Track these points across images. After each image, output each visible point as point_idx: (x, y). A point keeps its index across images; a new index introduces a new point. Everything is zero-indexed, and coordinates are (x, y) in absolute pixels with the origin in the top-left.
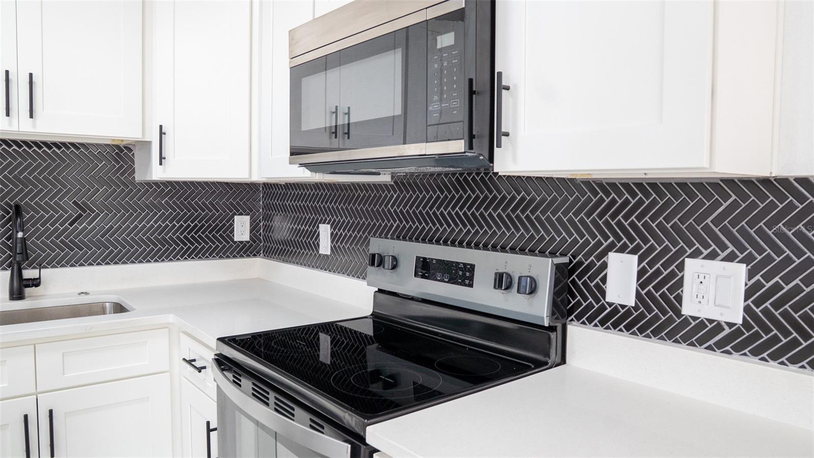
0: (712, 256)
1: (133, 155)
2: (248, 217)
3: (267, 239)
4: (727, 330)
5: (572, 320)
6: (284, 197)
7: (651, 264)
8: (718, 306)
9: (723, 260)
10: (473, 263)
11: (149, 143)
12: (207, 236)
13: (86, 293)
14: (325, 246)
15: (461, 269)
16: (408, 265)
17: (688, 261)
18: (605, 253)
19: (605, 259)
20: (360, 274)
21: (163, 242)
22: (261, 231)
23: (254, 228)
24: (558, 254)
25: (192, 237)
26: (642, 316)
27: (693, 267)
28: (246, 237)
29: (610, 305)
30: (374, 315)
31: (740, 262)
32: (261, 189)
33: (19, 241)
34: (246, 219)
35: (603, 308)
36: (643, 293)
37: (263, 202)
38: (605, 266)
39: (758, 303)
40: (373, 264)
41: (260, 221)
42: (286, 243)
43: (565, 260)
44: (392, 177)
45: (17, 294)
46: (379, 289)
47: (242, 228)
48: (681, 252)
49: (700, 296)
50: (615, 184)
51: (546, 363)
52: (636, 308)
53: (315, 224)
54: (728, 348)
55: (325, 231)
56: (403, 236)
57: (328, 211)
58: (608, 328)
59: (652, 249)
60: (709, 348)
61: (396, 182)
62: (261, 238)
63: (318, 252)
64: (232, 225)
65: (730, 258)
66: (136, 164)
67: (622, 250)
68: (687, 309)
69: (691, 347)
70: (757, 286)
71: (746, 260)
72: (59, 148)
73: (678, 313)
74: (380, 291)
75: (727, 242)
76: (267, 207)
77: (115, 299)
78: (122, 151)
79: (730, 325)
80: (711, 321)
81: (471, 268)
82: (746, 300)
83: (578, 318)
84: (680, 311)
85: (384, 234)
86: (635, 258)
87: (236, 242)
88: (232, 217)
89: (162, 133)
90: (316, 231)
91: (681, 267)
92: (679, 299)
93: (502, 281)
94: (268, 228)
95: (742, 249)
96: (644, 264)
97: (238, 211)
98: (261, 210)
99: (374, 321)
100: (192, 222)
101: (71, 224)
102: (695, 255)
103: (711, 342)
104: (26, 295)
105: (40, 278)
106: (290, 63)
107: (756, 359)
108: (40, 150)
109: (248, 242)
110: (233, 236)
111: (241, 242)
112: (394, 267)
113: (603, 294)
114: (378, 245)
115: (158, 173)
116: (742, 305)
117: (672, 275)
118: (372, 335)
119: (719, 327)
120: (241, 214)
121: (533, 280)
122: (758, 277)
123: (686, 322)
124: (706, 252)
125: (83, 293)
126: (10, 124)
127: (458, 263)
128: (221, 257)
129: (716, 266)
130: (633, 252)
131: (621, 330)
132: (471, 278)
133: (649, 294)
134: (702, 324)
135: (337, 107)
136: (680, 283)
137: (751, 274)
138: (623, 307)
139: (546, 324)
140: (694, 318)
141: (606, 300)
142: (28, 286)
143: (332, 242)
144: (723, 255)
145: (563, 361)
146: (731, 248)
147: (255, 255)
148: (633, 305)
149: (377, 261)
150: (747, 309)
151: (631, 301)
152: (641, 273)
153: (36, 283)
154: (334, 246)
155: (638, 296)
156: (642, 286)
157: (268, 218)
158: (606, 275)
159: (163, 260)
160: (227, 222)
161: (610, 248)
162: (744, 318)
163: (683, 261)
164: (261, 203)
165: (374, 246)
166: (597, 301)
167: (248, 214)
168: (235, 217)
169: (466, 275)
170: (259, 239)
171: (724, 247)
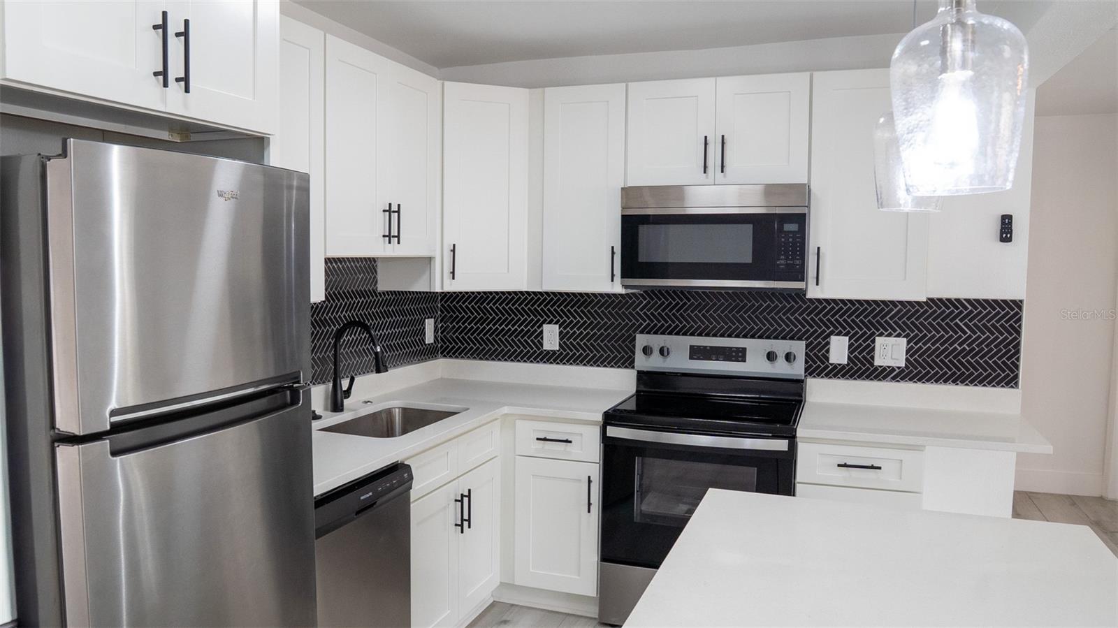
0: (889, 335)
2: (433, 319)
3: (450, 340)
4: (897, 371)
5: (811, 376)
7: (856, 341)
8: (893, 359)
9: (895, 337)
10: (744, 347)
12: (412, 341)
14: (551, 343)
15: (734, 352)
16: (682, 352)
17: (877, 338)
18: (829, 336)
19: (828, 340)
21: (391, 348)
22: (440, 332)
23: (436, 330)
24: (807, 338)
25: (398, 343)
26: (852, 368)
27: (880, 341)
28: (431, 339)
29: (831, 364)
30: (638, 395)
31: (903, 337)
34: (432, 321)
35: (827, 367)
36: (852, 356)
37: (442, 305)
38: (828, 343)
39: (911, 356)
41: (439, 323)
45: (335, 407)
47: (429, 331)
48: (873, 334)
49: (884, 355)
52: (848, 365)
53: (536, 324)
54: (898, 379)
55: (551, 330)
57: (555, 313)
58: (831, 377)
59: (857, 333)
60: (889, 380)
61: (645, 292)
62: (440, 339)
63: (539, 348)
64: (424, 328)
65: (899, 335)
66: (377, 275)
67: (839, 334)
68: (877, 363)
69: (879, 381)
70: (912, 348)
71: (906, 336)
73: (872, 365)
74: (643, 372)
75: (897, 328)
76: (448, 309)
79: (899, 368)
80: (889, 367)
81: (744, 350)
82: (906, 355)
83: (815, 374)
86: (847, 338)
87: (426, 344)
88: (424, 321)
89: (454, 250)
91: (873, 341)
92: (873, 358)
94: (450, 330)
95: (904, 331)
96: (852, 341)
97: (427, 314)
98: (439, 313)
99: (637, 399)
100: (405, 328)
102: (881, 335)
103: (889, 377)
107: (911, 382)
109: (432, 344)
110: (425, 338)
111: (429, 345)
112: (668, 354)
113: (828, 359)
114: (646, 340)
116: (904, 357)
117: (869, 345)
119: (893, 370)
120: (428, 318)
121: (794, 354)
122: (912, 344)
123: (876, 369)
124: (886, 334)
127: (731, 348)
128: (419, 361)
129: (892, 340)
130: (845, 335)
131: (839, 378)
132: (744, 356)
133: (855, 357)
134: (884, 369)
136: (873, 349)
137: (909, 342)
138: (840, 364)
139: (802, 378)
140: (881, 367)
141: (830, 362)
142: (344, 397)
143: (561, 339)
144: (895, 334)
145: (807, 400)
146: (899, 331)
147: (436, 356)
148: (846, 363)
150: (907, 359)
151: (845, 361)
152: (850, 346)
153: (347, 393)
154: (564, 342)
155: (849, 357)
156: (851, 352)
157: (450, 320)
158: (829, 349)
160: (422, 325)
161: (832, 333)
162: (906, 364)
163: (874, 338)
164: (439, 305)
165: (641, 340)
166: (823, 363)
167: (432, 317)
168: (426, 320)
169: (740, 355)
170: (438, 341)
171: (895, 331)
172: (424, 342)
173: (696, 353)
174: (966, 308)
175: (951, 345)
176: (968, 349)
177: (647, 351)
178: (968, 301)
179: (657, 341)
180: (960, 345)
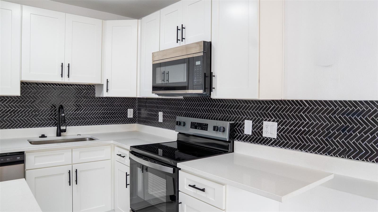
0: (269, 120)
1: (95, 88)
2: (133, 109)
3: (139, 117)
4: (273, 140)
5: (236, 140)
6: (146, 102)
7: (255, 123)
8: (271, 134)
9: (272, 121)
10: (207, 123)
11: (103, 85)
12: (118, 116)
13: (80, 135)
14: (161, 120)
15: (204, 125)
16: (188, 125)
17: (264, 122)
19: (244, 122)
20: (173, 128)
21: (104, 118)
22: (137, 114)
23: (134, 113)
24: (232, 121)
25: (114, 116)
26: (253, 137)
27: (265, 124)
28: (132, 116)
29: (245, 135)
30: (178, 141)
31: (276, 122)
32: (137, 99)
33: (63, 117)
35: (243, 136)
36: (253, 131)
37: (138, 104)
38: (244, 124)
39: (280, 132)
40: (177, 125)
41: (136, 111)
42: (146, 118)
43: (233, 122)
44: (184, 97)
45: (59, 135)
46: (179, 133)
47: (130, 113)
48: (262, 120)
49: (267, 131)
50: (246, 101)
51: (228, 152)
52: (252, 135)
53: (157, 112)
54: (274, 145)
55: (161, 114)
56: (186, 115)
57: (162, 108)
58: (245, 141)
59: (256, 119)
60: (269, 145)
61: (185, 99)
62: (137, 117)
63: (158, 121)
64: (127, 112)
65: (274, 121)
66: (96, 91)
67: (248, 119)
68: (264, 135)
69: (265, 145)
70: (280, 128)
71: (277, 121)
72: (72, 86)
74: (180, 133)
76: (139, 106)
77: (90, 137)
78: (91, 87)
79: (274, 139)
80: (269, 138)
81: (207, 125)
82: (277, 132)
83: (237, 139)
84: (262, 135)
85: (181, 115)
86: (251, 121)
87: (128, 118)
88: (127, 109)
89: (107, 82)
90: (157, 114)
91: (262, 124)
92: (262, 132)
93: (216, 129)
94: (139, 113)
95: (276, 119)
97: (129, 107)
98: (137, 107)
99: (177, 143)
100: (114, 111)
101: (75, 111)
102: (266, 120)
103: (270, 144)
104: (62, 135)
105: (66, 129)
106: (152, 63)
107: (280, 147)
108: (66, 87)
109: (132, 118)
110: (127, 116)
111: (130, 118)
112: (184, 125)
114: (179, 118)
115: (105, 94)
116: (276, 133)
117: (261, 126)
118: (177, 148)
119: (271, 140)
120: (130, 108)
121: (224, 128)
122: (280, 126)
123: (264, 138)
125: (79, 135)
126: (62, 80)
128: (123, 123)
129: (270, 123)
131: (248, 142)
132: (207, 128)
133: (255, 131)
134: (267, 139)
135: (164, 71)
136: (262, 128)
137: (278, 125)
138: (249, 135)
139: (227, 140)
140: (266, 137)
141: (244, 133)
142: (62, 132)
143: (163, 118)
144: (272, 120)
145: (233, 151)
146: (274, 118)
147: (134, 123)
148: (251, 135)
149: (179, 123)
150: (278, 134)
151: (250, 134)
152: (253, 125)
153: (65, 131)
154: (164, 119)
156: (253, 129)
157: (139, 110)
158: (244, 126)
159: (104, 124)
160: (125, 111)
161: (245, 119)
162: (277, 137)
163: (263, 122)
164: (137, 104)
166: (242, 134)
167: (132, 108)
168: (128, 109)
169: (204, 127)
170: (136, 117)
171: (272, 118)
172: (127, 117)
174: (306, 106)
175: (299, 127)
176: (307, 130)
180: (303, 128)
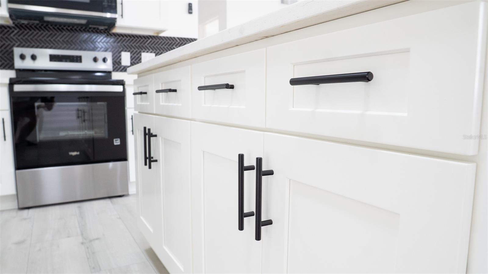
0: (147, 52)
7: (133, 54)
10: (80, 55)
15: (75, 57)
16: (44, 58)
17: (142, 53)
18: (120, 52)
19: (120, 54)
24: (112, 52)
27: (143, 55)
29: (123, 66)
35: (121, 67)
38: (120, 56)
48: (140, 52)
58: (123, 72)
59: (133, 51)
65: (151, 52)
67: (125, 51)
71: (155, 52)
81: (79, 57)
86: (129, 53)
91: (141, 55)
95: (153, 50)
102: (144, 52)
112: (34, 59)
113: (121, 63)
117: (139, 57)
129: (149, 54)
130: (129, 51)
132: (81, 60)
133: (133, 62)
136: (141, 58)
137: (156, 55)
138: (126, 66)
144: (149, 52)
146: (151, 50)
151: (129, 64)
152: (131, 57)
155: (131, 62)
156: (132, 60)
158: (121, 58)
161: (122, 51)
165: (17, 51)
166: (119, 65)
169: (78, 59)
171: (149, 50)
173: (53, 58)
174: (177, 41)
177: (22, 57)
178: (178, 38)
179: (28, 52)
